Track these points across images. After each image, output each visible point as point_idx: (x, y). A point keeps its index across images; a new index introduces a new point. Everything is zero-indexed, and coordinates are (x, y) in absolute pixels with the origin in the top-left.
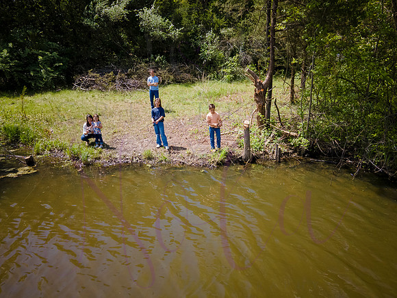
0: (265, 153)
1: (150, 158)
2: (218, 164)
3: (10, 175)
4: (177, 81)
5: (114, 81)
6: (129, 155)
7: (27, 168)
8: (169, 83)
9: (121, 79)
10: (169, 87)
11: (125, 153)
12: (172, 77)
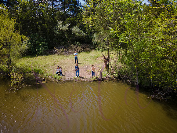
0: (107, 78)
1: (75, 79)
2: (93, 81)
3: (41, 83)
4: (84, 51)
5: (63, 51)
6: (70, 78)
7: (44, 81)
8: (81, 52)
9: (65, 51)
10: (82, 53)
11: (68, 77)
12: (82, 50)
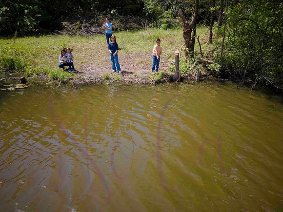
0: (190, 75)
2: (156, 82)
3: (10, 89)
4: (126, 29)
5: (80, 28)
6: (93, 77)
7: (22, 84)
8: (121, 30)
9: (85, 27)
10: (121, 33)
11: (90, 76)
12: (123, 26)
